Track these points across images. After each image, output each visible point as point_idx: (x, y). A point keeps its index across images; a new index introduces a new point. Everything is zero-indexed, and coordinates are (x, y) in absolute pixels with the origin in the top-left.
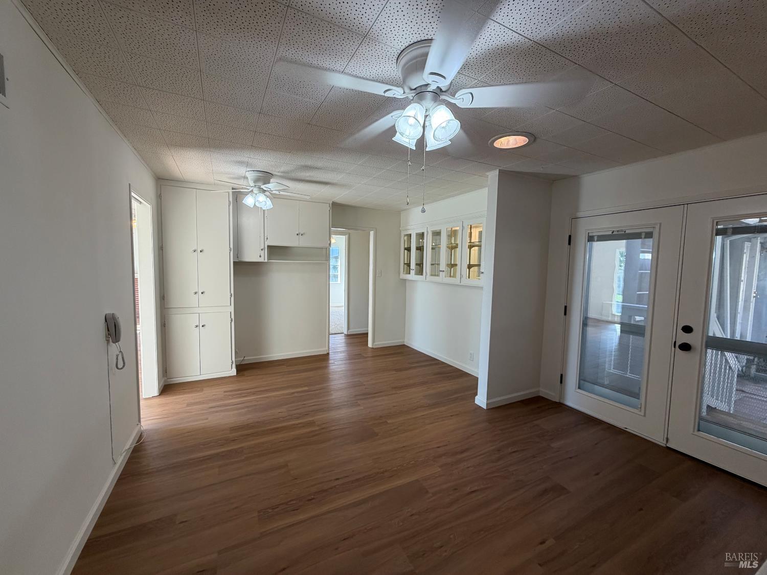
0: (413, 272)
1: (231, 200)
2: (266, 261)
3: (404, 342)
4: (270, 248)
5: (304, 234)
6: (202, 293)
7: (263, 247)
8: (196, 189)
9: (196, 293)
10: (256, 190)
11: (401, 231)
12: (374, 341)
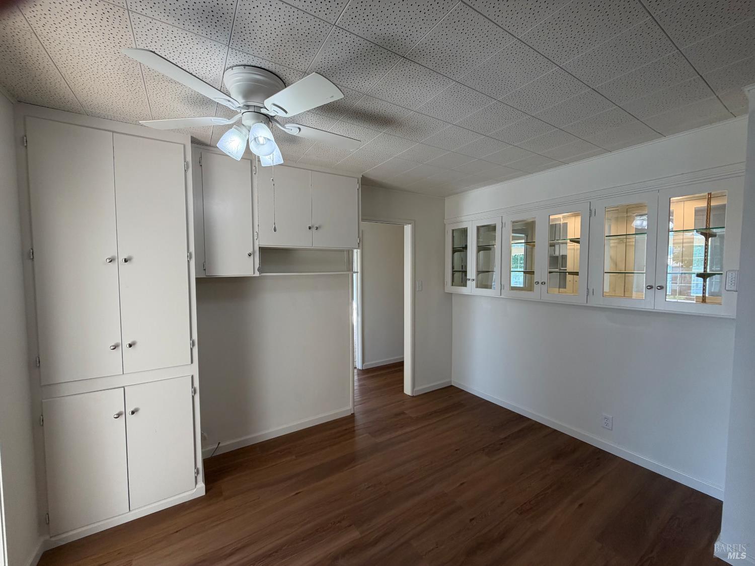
0: (471, 284)
1: (189, 159)
2: (257, 274)
3: (451, 381)
4: (265, 252)
5: (320, 227)
6: (130, 346)
7: (251, 251)
8: (113, 132)
9: (115, 347)
10: (248, 119)
11: (445, 225)
12: (414, 385)
